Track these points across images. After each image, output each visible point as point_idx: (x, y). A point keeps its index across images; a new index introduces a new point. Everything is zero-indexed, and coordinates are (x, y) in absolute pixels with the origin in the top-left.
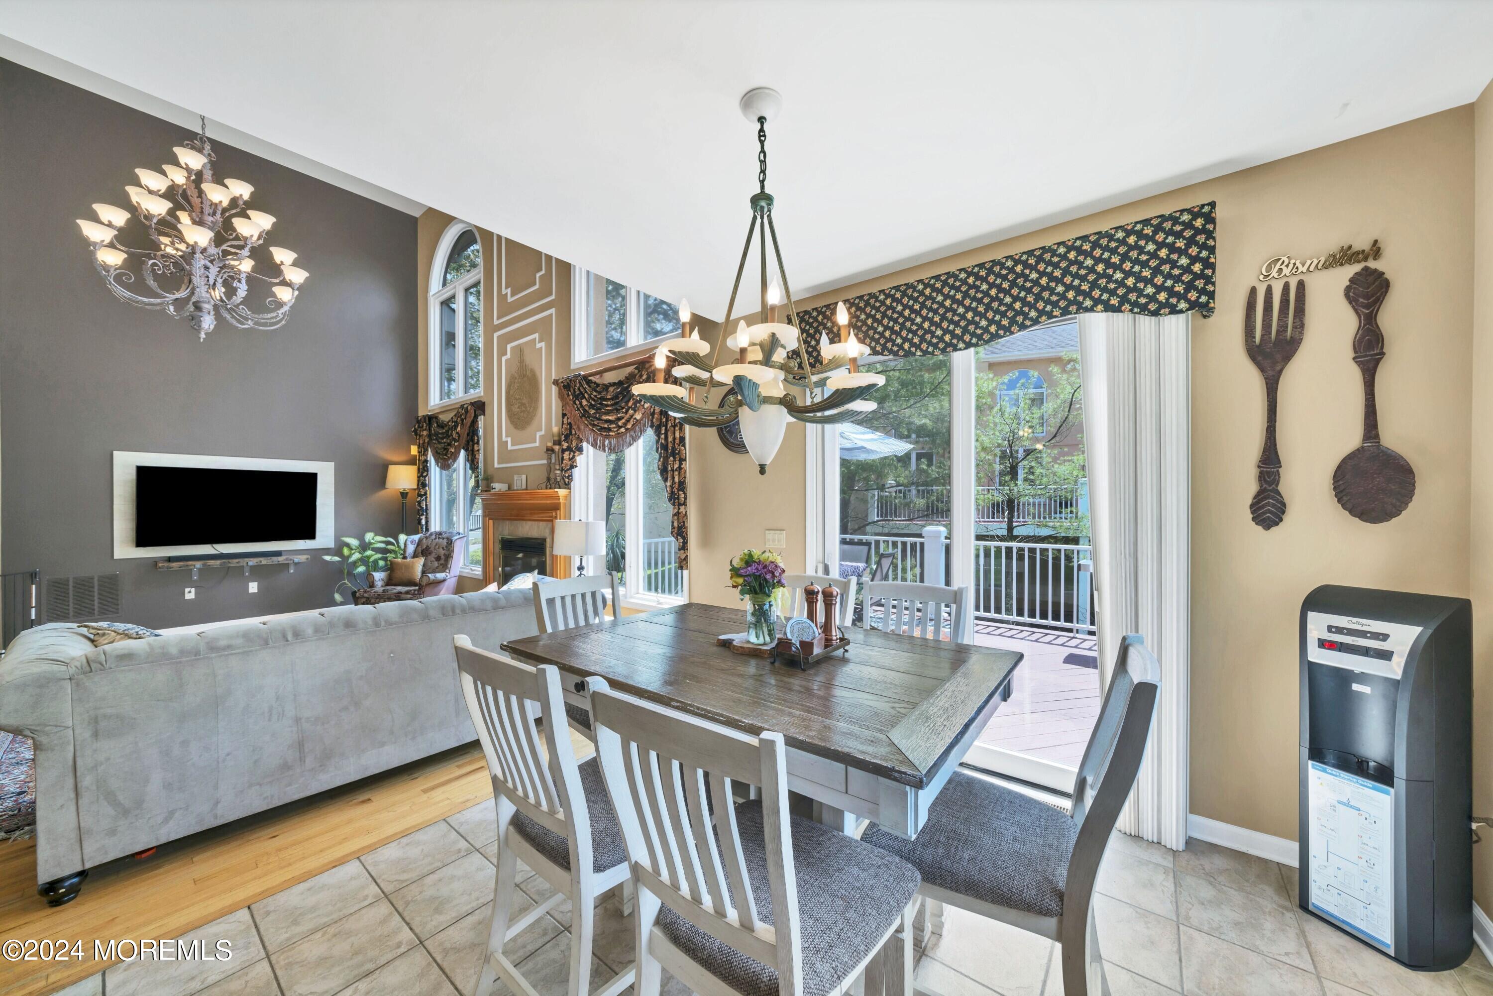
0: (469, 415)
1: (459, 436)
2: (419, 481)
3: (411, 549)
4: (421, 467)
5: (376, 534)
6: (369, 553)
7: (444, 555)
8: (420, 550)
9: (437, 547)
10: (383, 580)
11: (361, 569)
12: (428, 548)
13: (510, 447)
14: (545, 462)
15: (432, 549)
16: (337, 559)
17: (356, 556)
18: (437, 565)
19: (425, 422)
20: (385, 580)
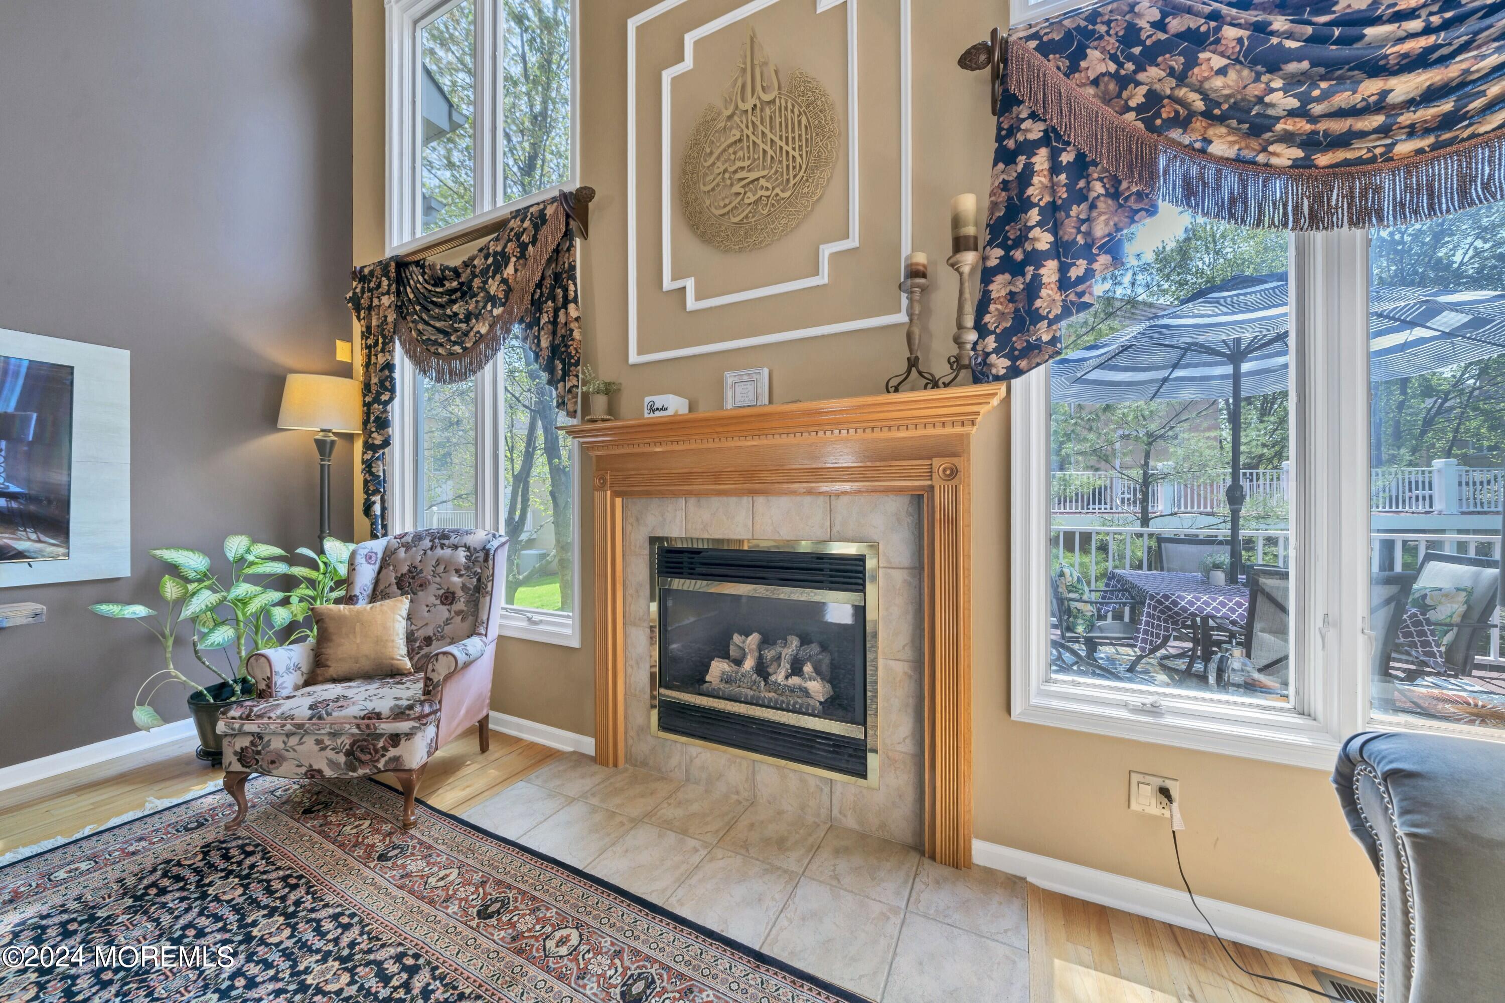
0: (544, 231)
1: (509, 291)
2: (368, 414)
3: (366, 575)
4: (375, 380)
5: (255, 541)
6: (242, 589)
7: (464, 587)
8: (391, 577)
9: (441, 569)
10: (297, 668)
11: (223, 635)
12: (414, 571)
13: (691, 304)
14: (902, 317)
15: (427, 573)
16: (139, 611)
17: (205, 599)
18: (446, 614)
19: (386, 274)
20: (305, 669)
